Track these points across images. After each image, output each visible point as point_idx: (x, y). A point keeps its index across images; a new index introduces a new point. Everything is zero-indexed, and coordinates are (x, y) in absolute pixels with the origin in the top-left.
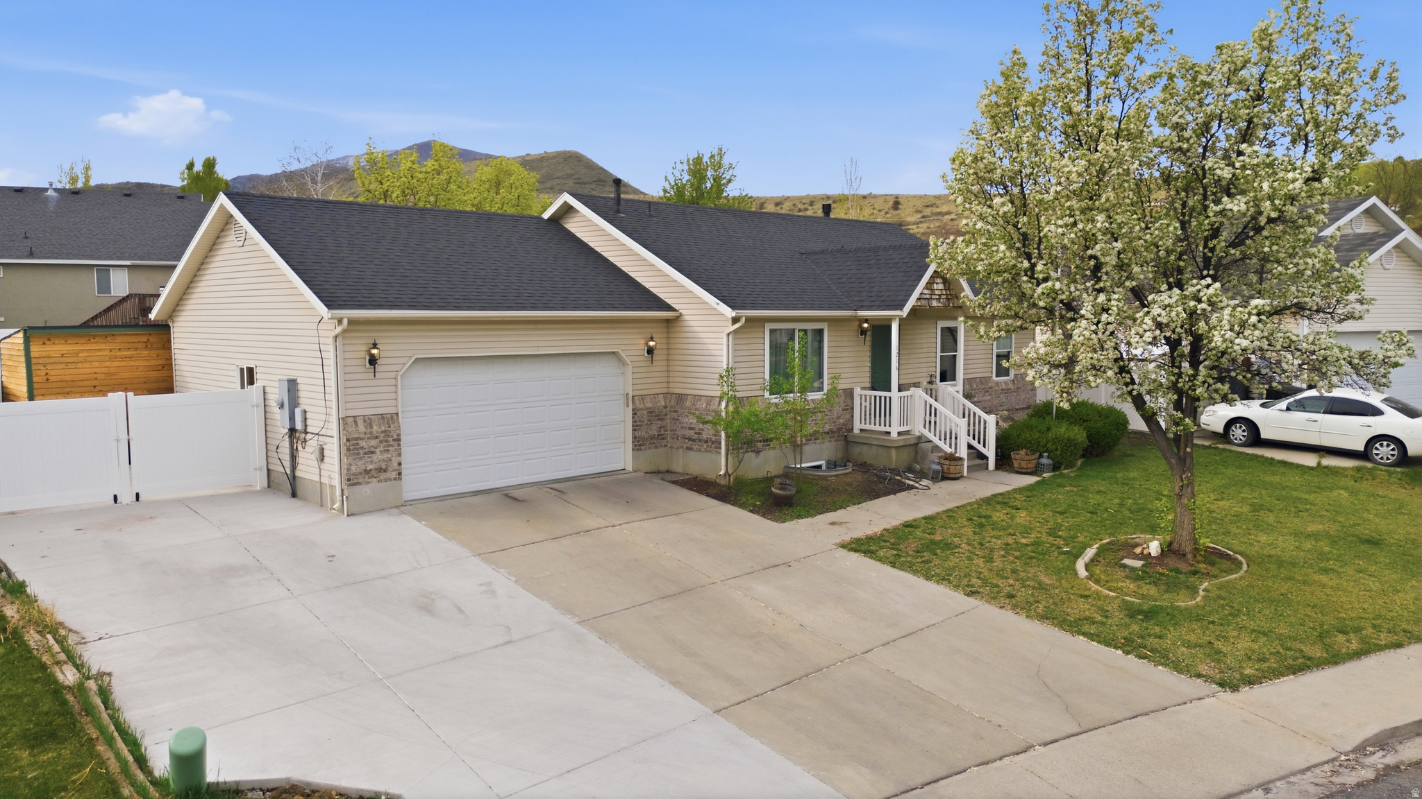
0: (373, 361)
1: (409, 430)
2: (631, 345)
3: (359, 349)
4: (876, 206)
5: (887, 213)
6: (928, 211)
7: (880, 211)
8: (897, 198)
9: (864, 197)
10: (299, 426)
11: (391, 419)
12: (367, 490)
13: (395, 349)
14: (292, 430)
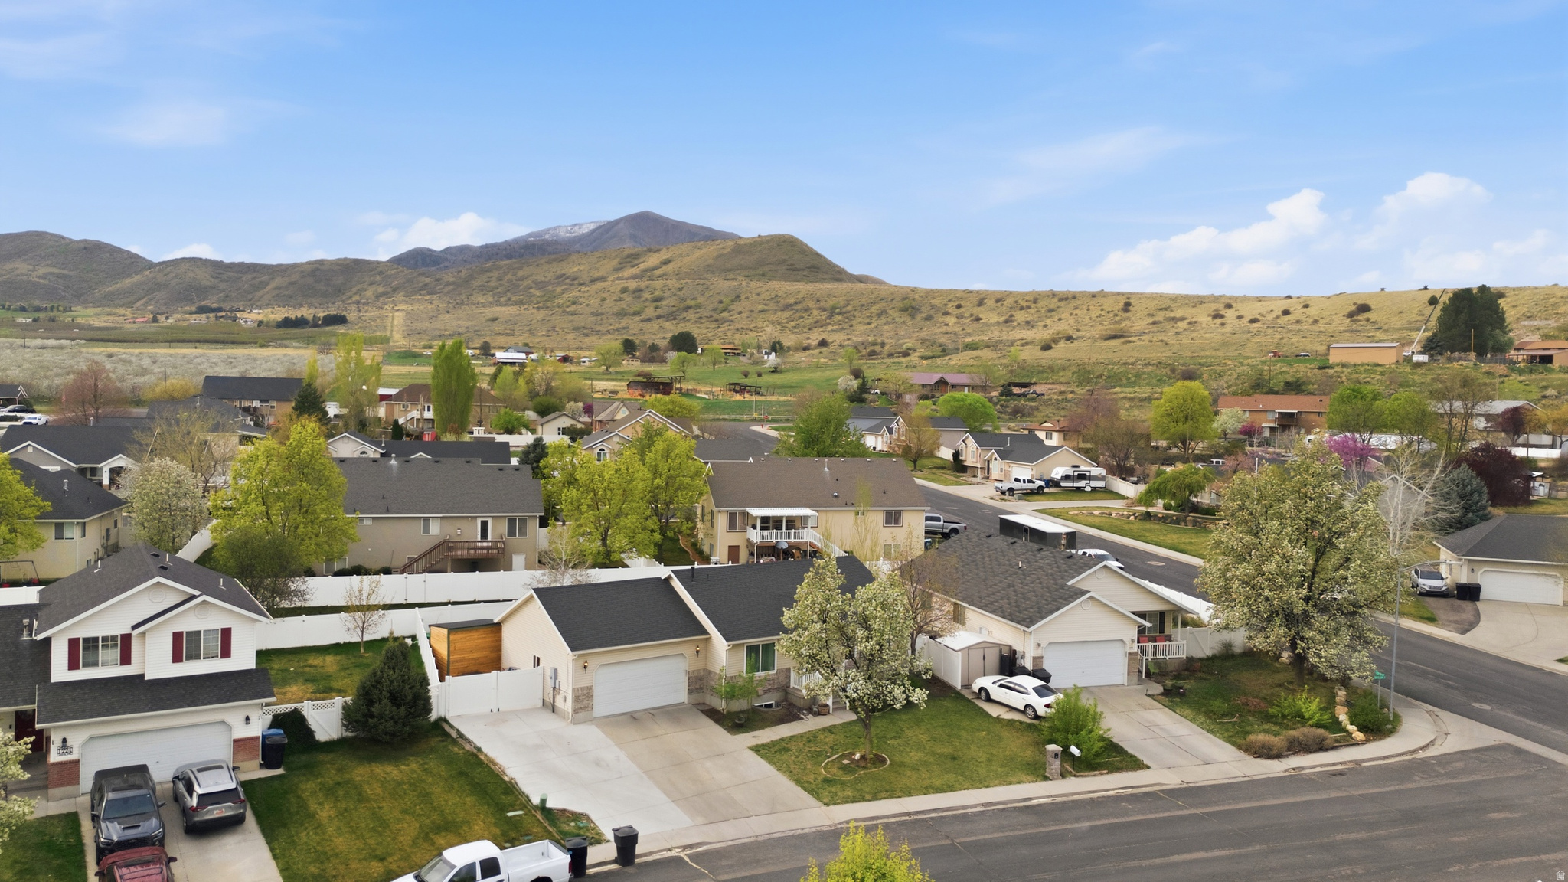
0: (585, 667)
1: (596, 692)
2: (689, 650)
3: (581, 663)
4: (1106, 307)
5: (1116, 315)
6: (1160, 316)
7: (1108, 312)
8: (1128, 298)
9: (1094, 296)
10: (557, 687)
11: (590, 688)
12: (581, 715)
13: (593, 663)
14: (554, 688)
